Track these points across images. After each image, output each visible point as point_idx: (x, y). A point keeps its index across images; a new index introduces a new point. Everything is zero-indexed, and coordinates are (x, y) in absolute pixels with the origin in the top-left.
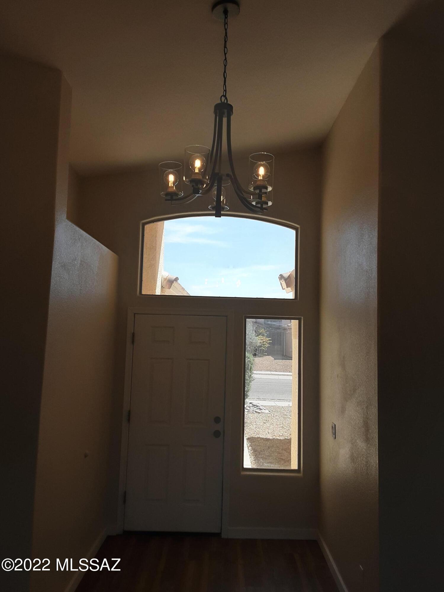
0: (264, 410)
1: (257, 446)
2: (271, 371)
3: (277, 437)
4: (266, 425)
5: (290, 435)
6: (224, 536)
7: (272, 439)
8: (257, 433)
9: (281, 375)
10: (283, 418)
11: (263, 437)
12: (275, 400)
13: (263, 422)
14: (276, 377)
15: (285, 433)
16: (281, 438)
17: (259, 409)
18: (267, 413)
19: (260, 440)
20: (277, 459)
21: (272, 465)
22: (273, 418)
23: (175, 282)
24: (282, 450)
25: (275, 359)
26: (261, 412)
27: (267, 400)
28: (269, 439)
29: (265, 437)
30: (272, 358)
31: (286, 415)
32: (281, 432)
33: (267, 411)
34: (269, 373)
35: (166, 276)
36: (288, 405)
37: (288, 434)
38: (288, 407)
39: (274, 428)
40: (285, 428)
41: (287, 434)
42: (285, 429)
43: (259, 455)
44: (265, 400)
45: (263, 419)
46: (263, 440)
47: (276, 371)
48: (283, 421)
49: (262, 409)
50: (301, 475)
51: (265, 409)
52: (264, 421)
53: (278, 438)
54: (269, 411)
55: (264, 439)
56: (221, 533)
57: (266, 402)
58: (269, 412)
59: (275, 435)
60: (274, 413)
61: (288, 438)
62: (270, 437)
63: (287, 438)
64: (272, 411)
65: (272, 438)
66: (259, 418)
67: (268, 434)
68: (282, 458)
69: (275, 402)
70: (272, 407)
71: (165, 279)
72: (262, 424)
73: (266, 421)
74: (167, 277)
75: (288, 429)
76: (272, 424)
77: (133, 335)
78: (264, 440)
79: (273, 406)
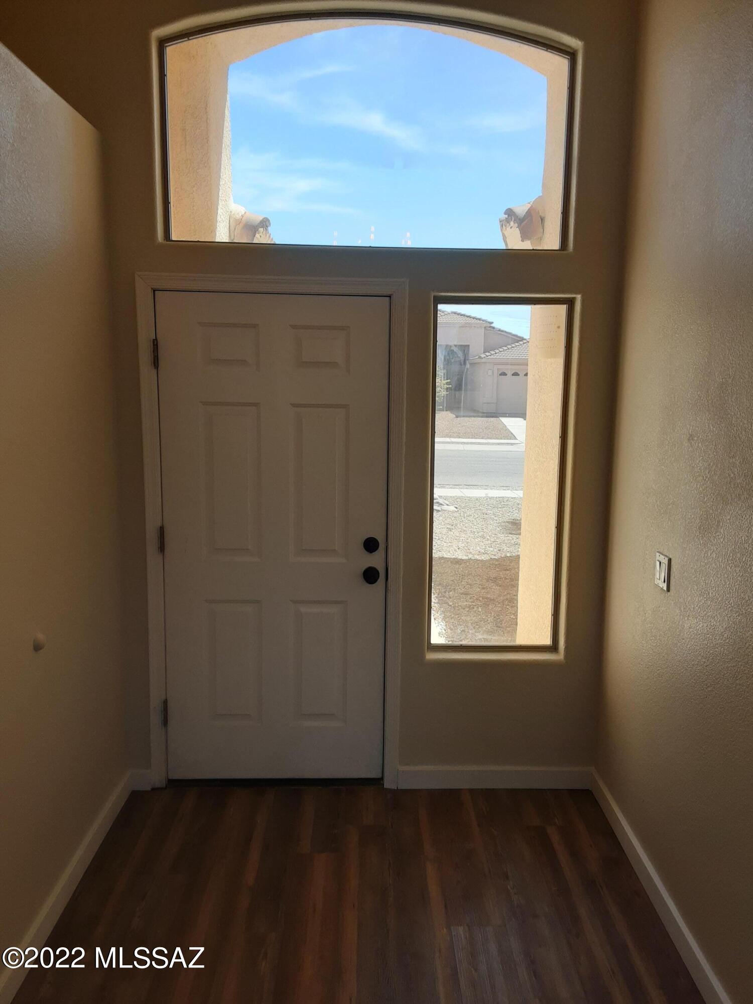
0: (446, 506)
1: (440, 573)
2: (450, 437)
3: (475, 556)
4: (452, 533)
5: (498, 552)
6: (387, 785)
7: (466, 560)
8: (438, 548)
9: (467, 443)
10: (481, 520)
11: (449, 557)
12: (462, 486)
13: (447, 528)
14: (461, 447)
15: (489, 547)
16: (483, 558)
17: (437, 505)
18: (453, 512)
19: (444, 562)
20: (481, 599)
21: (495, 638)
22: (463, 519)
23: (261, 230)
24: (487, 580)
25: (457, 417)
26: (440, 510)
27: (447, 486)
28: (461, 559)
29: (454, 557)
30: (452, 415)
31: (486, 514)
32: (482, 546)
33: (452, 508)
34: (448, 440)
35: (240, 215)
36: (484, 496)
37: (495, 550)
38: (487, 499)
39: (467, 539)
40: (489, 538)
41: (492, 549)
42: (488, 540)
43: (445, 592)
44: (444, 487)
45: (446, 522)
46: (449, 562)
47: (459, 437)
48: (483, 525)
49: (443, 505)
50: (559, 657)
51: (447, 503)
52: (449, 526)
53: (478, 557)
54: (456, 508)
55: (451, 560)
56: (382, 779)
57: (446, 489)
58: (456, 510)
59: (471, 553)
60: (463, 510)
61: (496, 558)
62: (461, 555)
63: (494, 557)
64: (459, 507)
65: (467, 558)
66: (438, 520)
67: (457, 550)
68: (489, 596)
69: (462, 490)
70: (458, 500)
71: (238, 222)
72: (445, 530)
73: (452, 525)
74: (242, 216)
75: (493, 540)
76: (464, 531)
77: (155, 344)
78: (451, 562)
79: (459, 498)
